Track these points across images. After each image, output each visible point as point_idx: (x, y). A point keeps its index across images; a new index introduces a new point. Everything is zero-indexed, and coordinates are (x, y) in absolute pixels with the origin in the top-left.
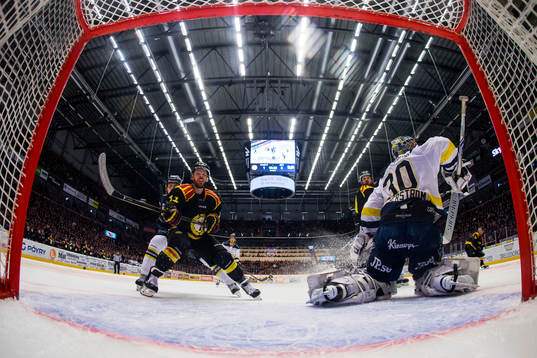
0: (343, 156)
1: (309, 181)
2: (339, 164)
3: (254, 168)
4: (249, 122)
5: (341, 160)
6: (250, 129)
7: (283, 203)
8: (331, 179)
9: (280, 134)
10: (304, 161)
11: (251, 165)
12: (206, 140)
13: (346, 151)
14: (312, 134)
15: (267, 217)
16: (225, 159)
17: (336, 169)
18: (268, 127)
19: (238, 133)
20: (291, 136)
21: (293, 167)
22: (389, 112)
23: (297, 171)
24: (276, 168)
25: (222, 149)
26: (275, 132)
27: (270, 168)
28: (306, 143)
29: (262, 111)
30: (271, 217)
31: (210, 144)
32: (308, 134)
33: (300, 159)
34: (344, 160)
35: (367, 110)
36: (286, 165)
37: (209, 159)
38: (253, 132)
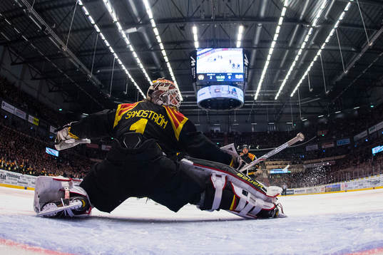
0: (294, 64)
1: (258, 91)
2: (289, 73)
3: (201, 78)
4: (195, 30)
5: (291, 69)
6: (196, 38)
7: (231, 114)
8: (281, 88)
9: (227, 43)
10: (253, 69)
11: (197, 75)
12: (150, 50)
13: (297, 59)
14: (261, 41)
15: (215, 129)
16: (170, 70)
17: (287, 77)
18: (215, 36)
19: (184, 42)
20: (239, 44)
21: (241, 76)
22: (341, 18)
23: (245, 79)
24: (223, 77)
25: (167, 60)
26: (222, 40)
27: (217, 77)
28: (254, 51)
29: (208, 18)
30: (219, 129)
31: (154, 54)
32: (256, 42)
33: (247, 67)
34: (295, 68)
35: (318, 16)
36: (234, 75)
37: (153, 70)
38: (199, 40)
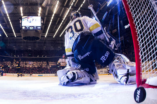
1: (47, 34)
2: (59, 27)
3: (24, 28)
4: (21, 9)
5: (60, 25)
6: (22, 12)
7: (36, 42)
8: (56, 33)
9: (35, 14)
10: (45, 25)
11: (22, 27)
12: (3, 16)
13: (63, 21)
14: (48, 14)
15: (29, 49)
16: (11, 24)
17: (58, 29)
18: (29, 11)
19: (17, 14)
20: (39, 15)
21: (40, 28)
22: (81, 6)
23: (41, 29)
24: (33, 28)
25: (10, 20)
26: (32, 13)
27: (30, 28)
28: (45, 18)
29: (27, 4)
30: (30, 49)
31: (4, 18)
32: (46, 14)
33: (42, 24)
34: (62, 25)
35: (72, 5)
36: (37, 27)
37: (4, 25)
38: (23, 13)
